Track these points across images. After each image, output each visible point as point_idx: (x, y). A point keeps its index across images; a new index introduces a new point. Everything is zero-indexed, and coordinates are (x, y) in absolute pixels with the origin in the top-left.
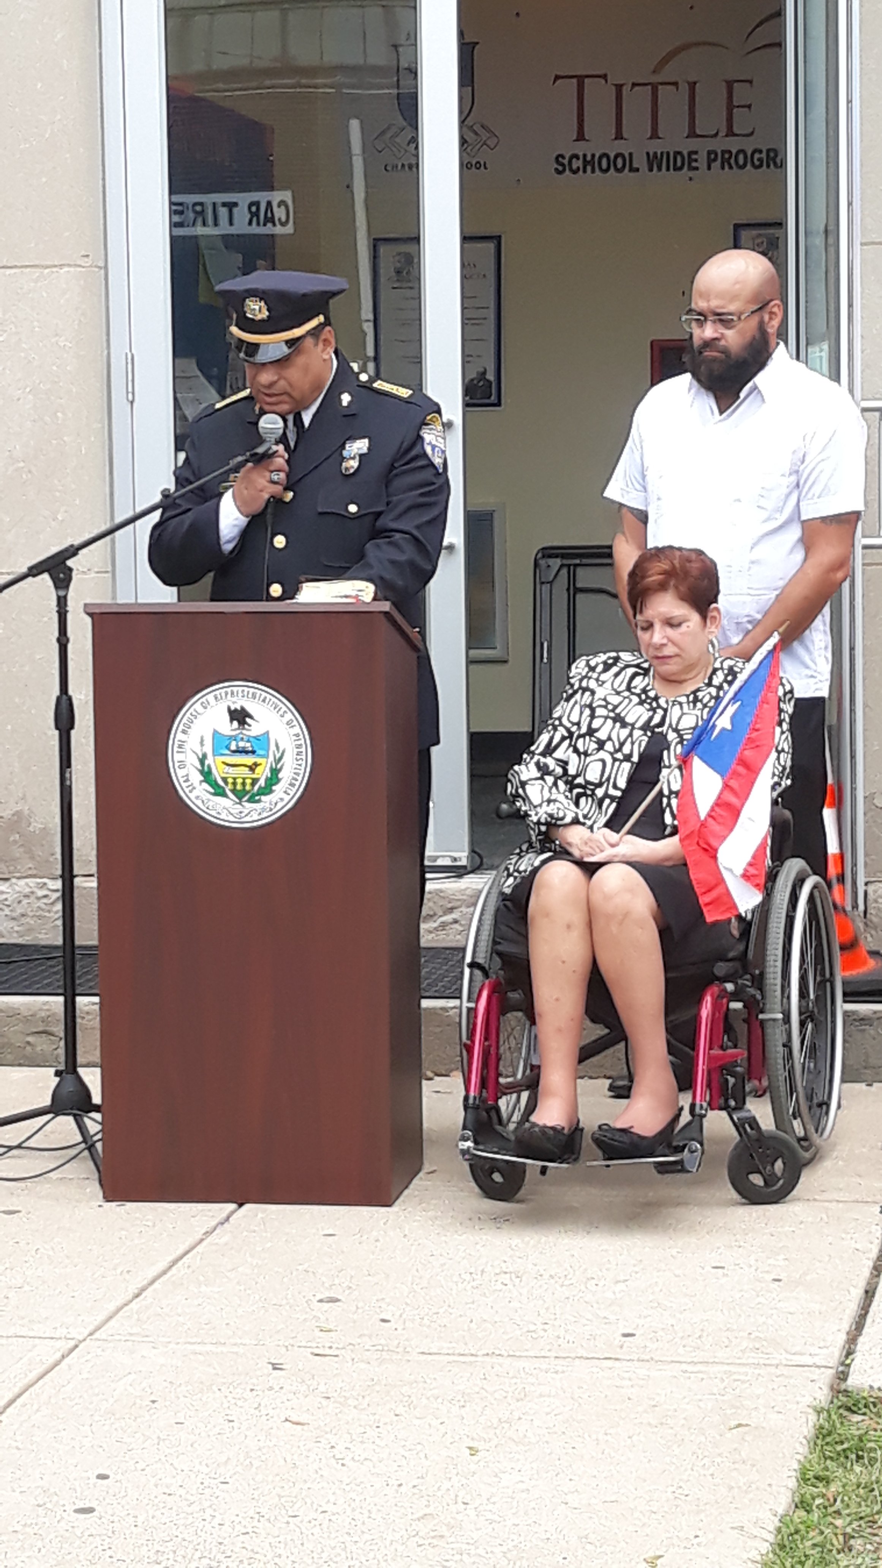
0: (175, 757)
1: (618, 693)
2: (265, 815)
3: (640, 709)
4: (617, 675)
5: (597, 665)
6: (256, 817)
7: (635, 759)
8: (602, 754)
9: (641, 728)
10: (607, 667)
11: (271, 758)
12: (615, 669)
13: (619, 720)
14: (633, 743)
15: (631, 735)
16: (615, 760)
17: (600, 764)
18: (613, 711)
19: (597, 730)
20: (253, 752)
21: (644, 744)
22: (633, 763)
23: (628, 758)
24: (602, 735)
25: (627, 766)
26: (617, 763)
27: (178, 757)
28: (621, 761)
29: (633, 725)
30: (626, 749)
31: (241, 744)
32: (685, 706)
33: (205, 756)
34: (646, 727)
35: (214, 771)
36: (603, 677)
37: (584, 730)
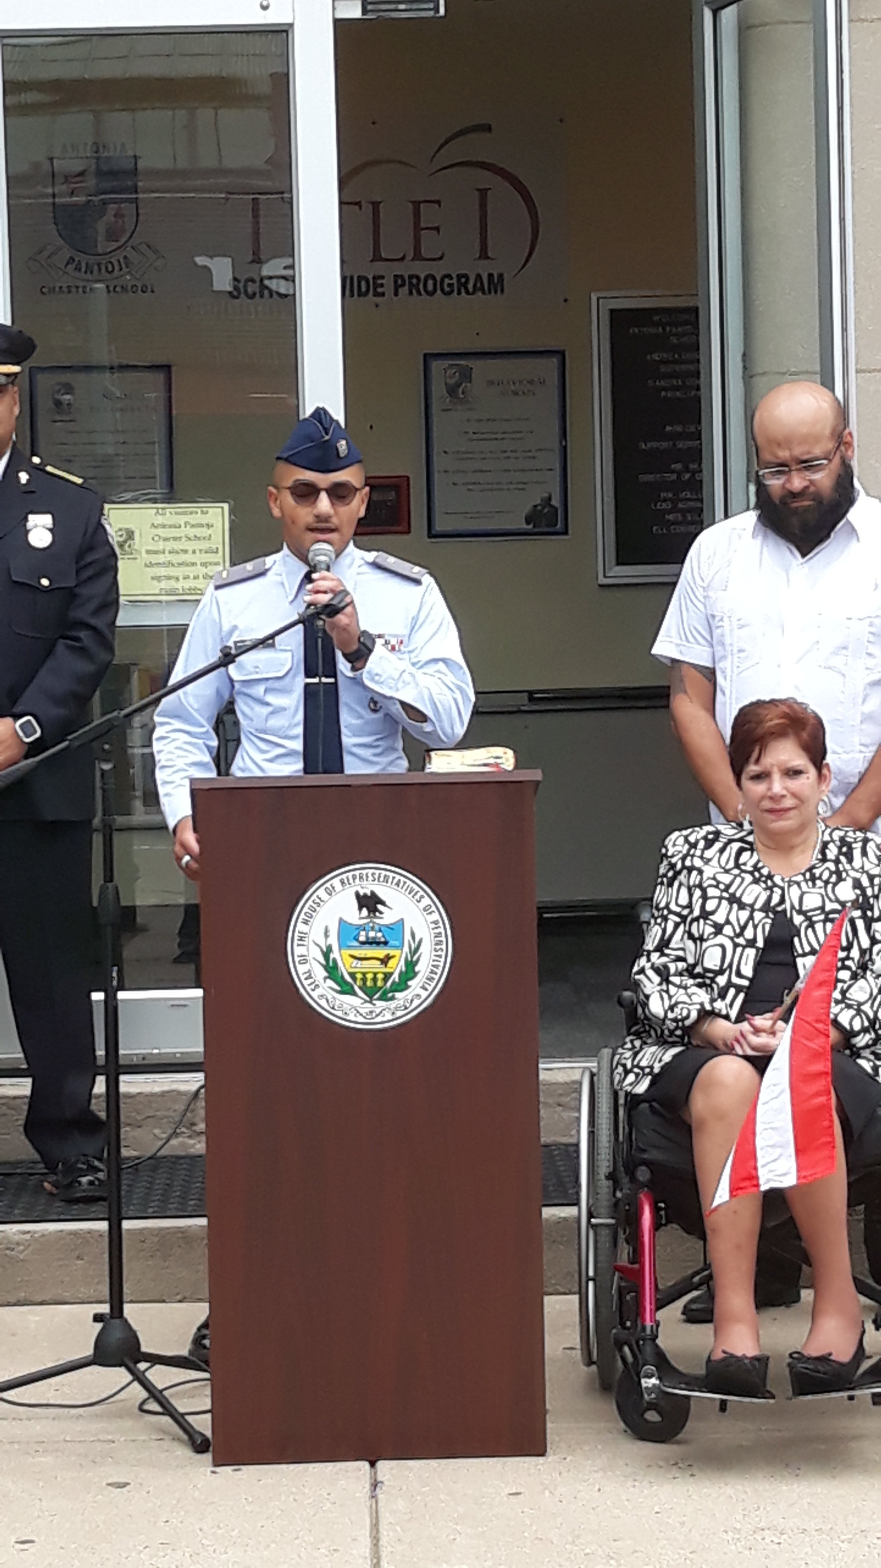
0: (295, 951)
1: (727, 871)
3: (757, 889)
4: (722, 851)
5: (697, 842)
7: (760, 943)
8: (720, 939)
9: (761, 910)
10: (709, 844)
12: (718, 845)
13: (733, 900)
14: (755, 927)
15: (751, 917)
16: (736, 946)
17: (719, 950)
18: (726, 890)
19: (713, 913)
21: (767, 928)
22: (758, 949)
23: (752, 943)
24: (719, 918)
25: (751, 953)
26: (739, 950)
28: (744, 947)
29: (752, 906)
30: (749, 933)
32: (803, 884)
34: (766, 908)
35: (339, 964)
36: (708, 854)
37: (697, 912)
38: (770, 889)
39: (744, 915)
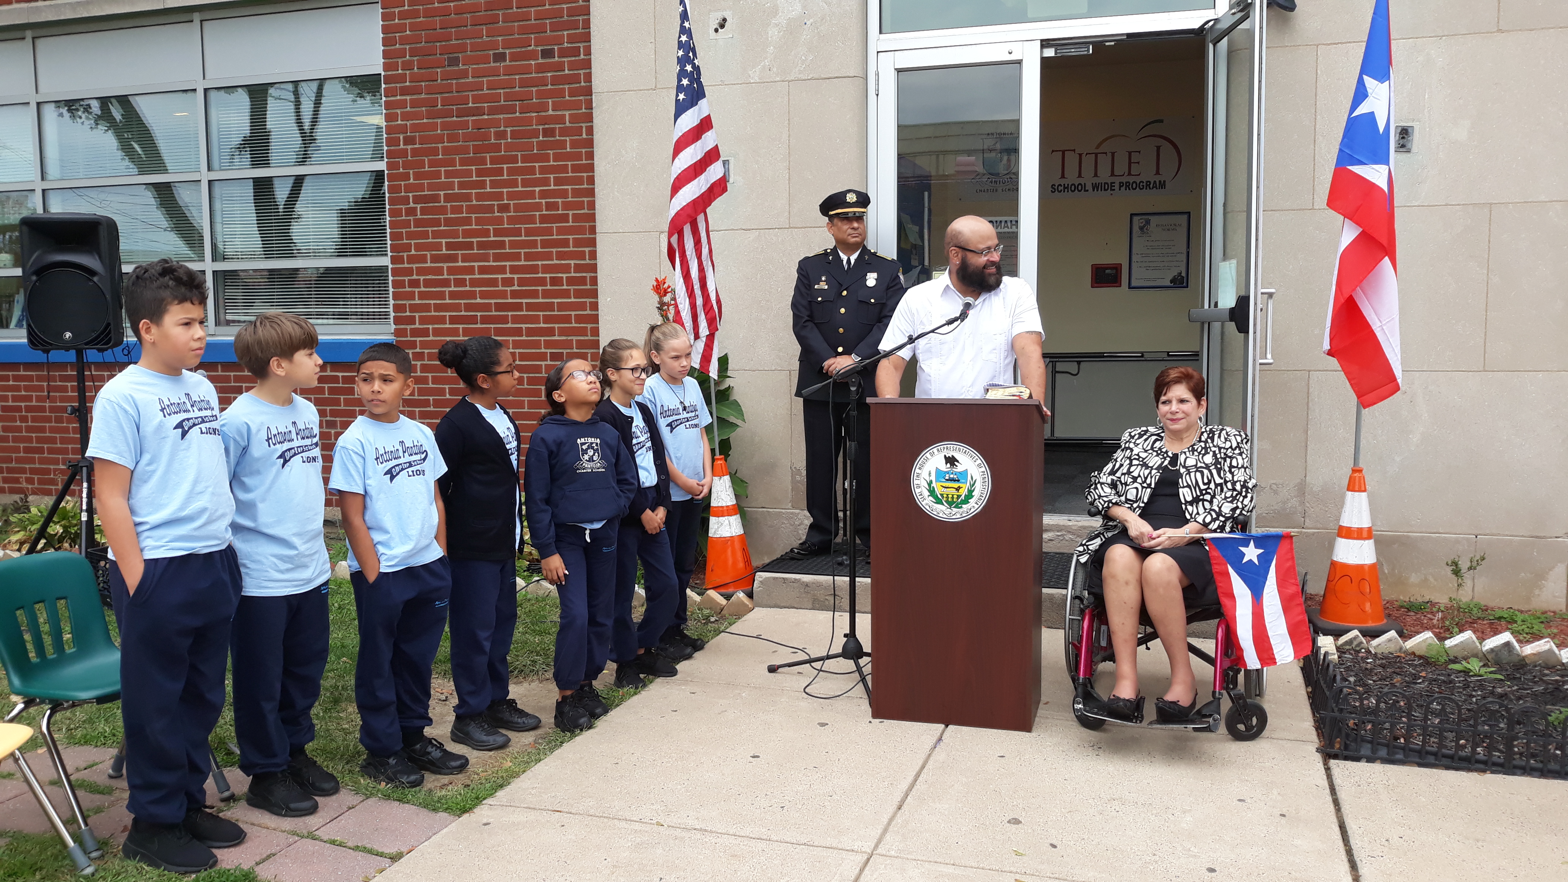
0: (915, 482)
2: (964, 515)
6: (959, 516)
11: (968, 484)
20: (958, 481)
27: (916, 482)
31: (952, 476)
33: (931, 482)
34: (1159, 468)
35: (936, 489)
38: (1165, 459)
39: (1147, 472)
